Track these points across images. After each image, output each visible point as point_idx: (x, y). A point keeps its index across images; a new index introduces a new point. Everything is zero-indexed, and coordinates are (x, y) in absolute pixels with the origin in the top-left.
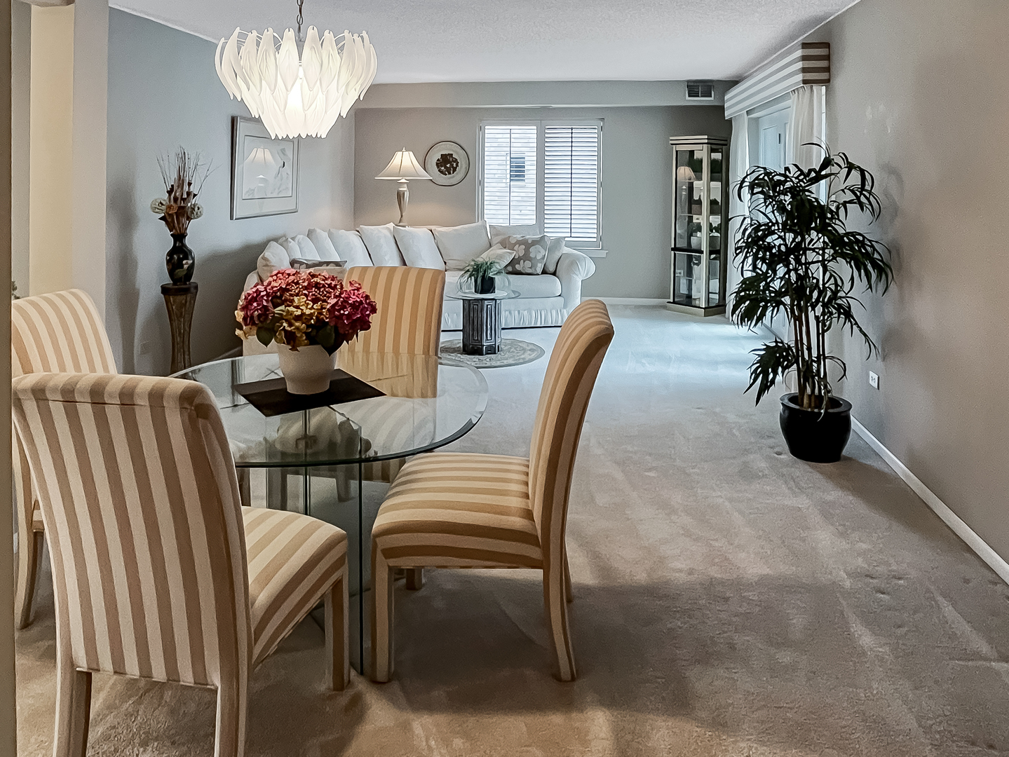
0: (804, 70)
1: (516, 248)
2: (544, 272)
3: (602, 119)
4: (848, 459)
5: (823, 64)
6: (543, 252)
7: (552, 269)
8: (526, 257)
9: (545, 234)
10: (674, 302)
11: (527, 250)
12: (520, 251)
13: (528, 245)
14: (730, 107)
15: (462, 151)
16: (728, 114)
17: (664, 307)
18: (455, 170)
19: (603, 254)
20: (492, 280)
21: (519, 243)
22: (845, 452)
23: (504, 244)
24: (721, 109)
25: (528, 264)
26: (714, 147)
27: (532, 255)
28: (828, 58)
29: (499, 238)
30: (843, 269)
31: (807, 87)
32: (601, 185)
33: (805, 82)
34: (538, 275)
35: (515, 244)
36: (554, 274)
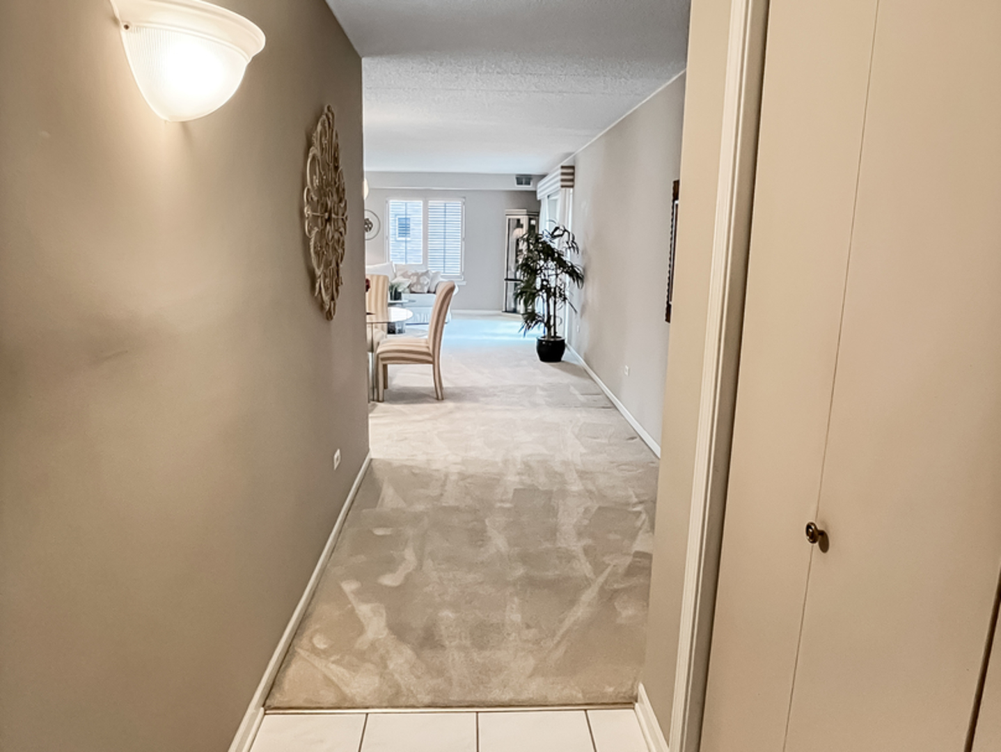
0: (563, 180)
1: (412, 277)
2: (429, 292)
3: (464, 198)
4: (563, 361)
5: (570, 177)
6: (429, 280)
7: (433, 290)
8: (418, 283)
9: (429, 269)
10: (506, 311)
11: (418, 279)
12: (414, 279)
13: (419, 276)
14: (540, 192)
15: (376, 218)
16: (539, 197)
17: (500, 315)
18: (370, 229)
19: (464, 283)
20: (400, 293)
21: (413, 275)
22: (563, 359)
23: (404, 275)
24: (535, 193)
25: (419, 287)
26: (531, 217)
27: (421, 282)
28: (573, 174)
29: (401, 272)
30: (567, 278)
31: (564, 189)
32: (463, 239)
33: (562, 186)
34: (424, 293)
35: (410, 276)
36: (434, 293)
